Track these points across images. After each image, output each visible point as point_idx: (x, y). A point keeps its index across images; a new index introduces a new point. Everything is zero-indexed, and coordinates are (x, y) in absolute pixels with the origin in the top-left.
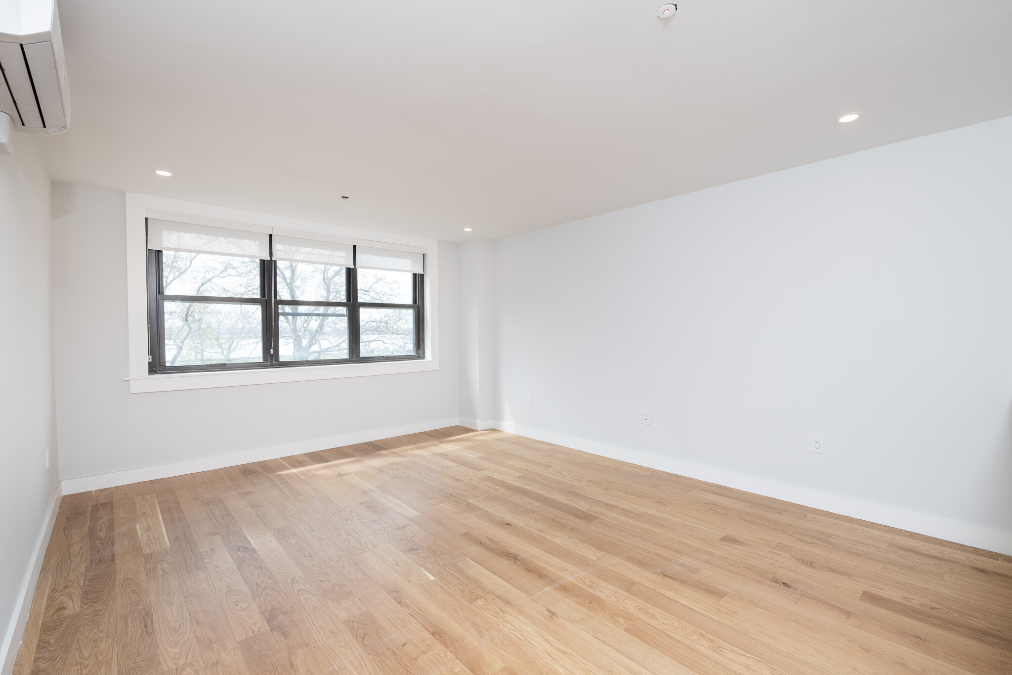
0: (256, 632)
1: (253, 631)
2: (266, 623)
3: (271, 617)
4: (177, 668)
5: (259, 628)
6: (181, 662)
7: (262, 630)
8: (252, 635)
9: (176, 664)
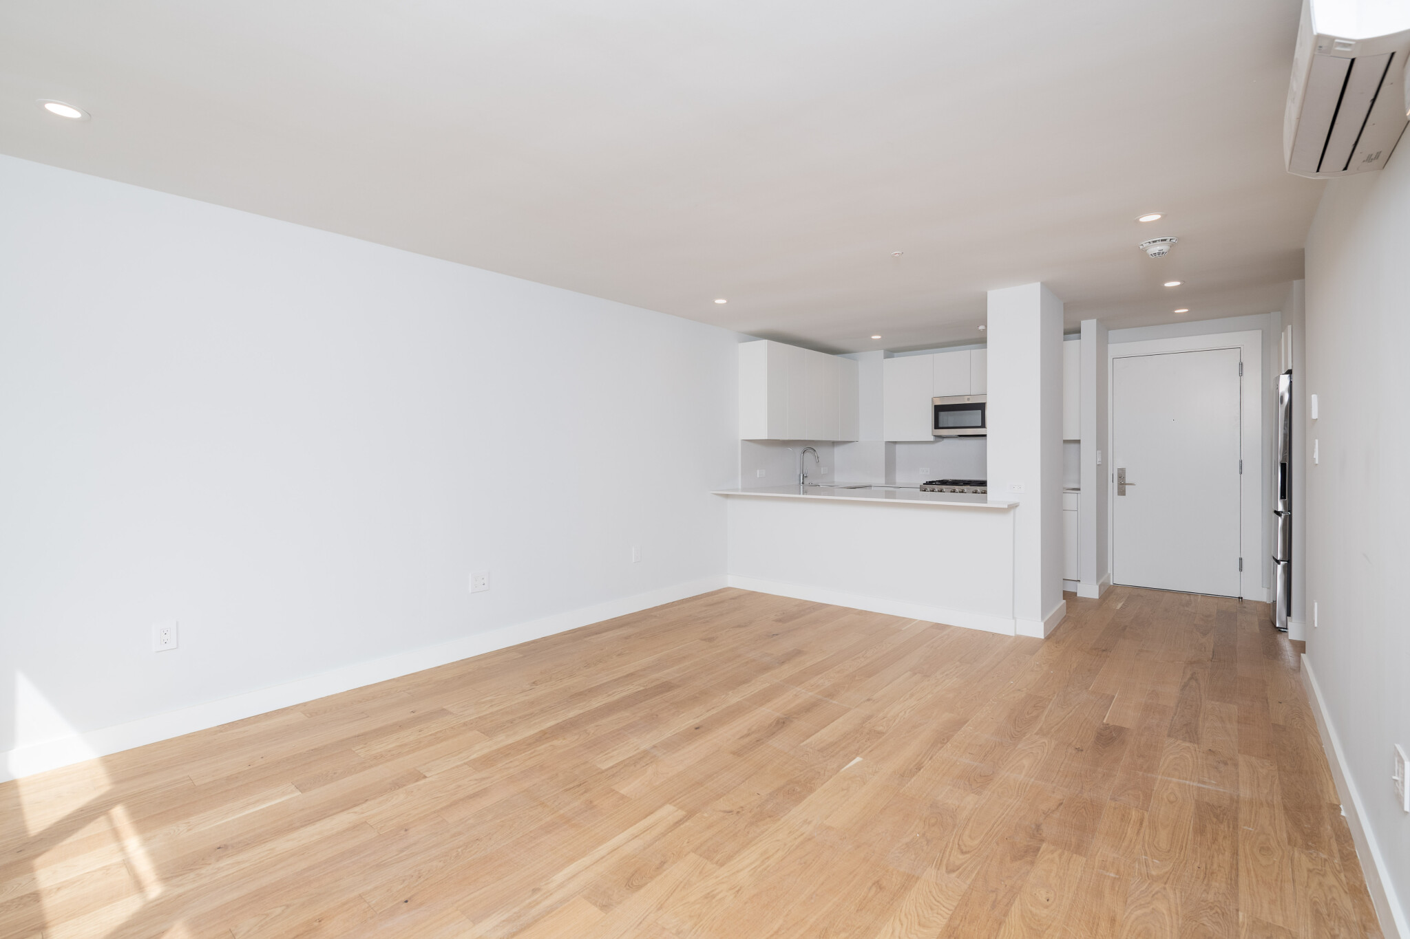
0: (1060, 851)
1: (1060, 856)
2: (1040, 852)
3: (1029, 853)
4: (1165, 883)
5: (1052, 852)
6: (1157, 887)
7: (1052, 848)
8: (1066, 853)
9: (1165, 889)
